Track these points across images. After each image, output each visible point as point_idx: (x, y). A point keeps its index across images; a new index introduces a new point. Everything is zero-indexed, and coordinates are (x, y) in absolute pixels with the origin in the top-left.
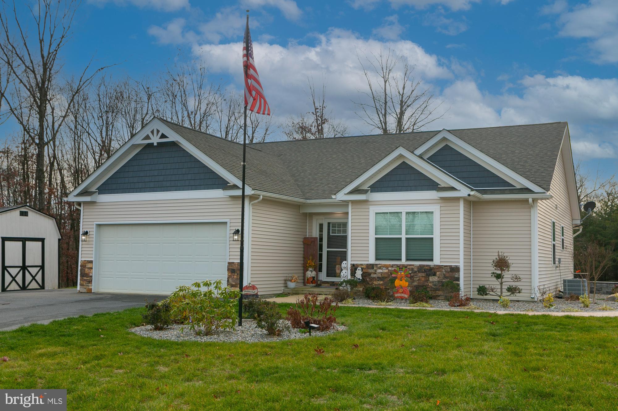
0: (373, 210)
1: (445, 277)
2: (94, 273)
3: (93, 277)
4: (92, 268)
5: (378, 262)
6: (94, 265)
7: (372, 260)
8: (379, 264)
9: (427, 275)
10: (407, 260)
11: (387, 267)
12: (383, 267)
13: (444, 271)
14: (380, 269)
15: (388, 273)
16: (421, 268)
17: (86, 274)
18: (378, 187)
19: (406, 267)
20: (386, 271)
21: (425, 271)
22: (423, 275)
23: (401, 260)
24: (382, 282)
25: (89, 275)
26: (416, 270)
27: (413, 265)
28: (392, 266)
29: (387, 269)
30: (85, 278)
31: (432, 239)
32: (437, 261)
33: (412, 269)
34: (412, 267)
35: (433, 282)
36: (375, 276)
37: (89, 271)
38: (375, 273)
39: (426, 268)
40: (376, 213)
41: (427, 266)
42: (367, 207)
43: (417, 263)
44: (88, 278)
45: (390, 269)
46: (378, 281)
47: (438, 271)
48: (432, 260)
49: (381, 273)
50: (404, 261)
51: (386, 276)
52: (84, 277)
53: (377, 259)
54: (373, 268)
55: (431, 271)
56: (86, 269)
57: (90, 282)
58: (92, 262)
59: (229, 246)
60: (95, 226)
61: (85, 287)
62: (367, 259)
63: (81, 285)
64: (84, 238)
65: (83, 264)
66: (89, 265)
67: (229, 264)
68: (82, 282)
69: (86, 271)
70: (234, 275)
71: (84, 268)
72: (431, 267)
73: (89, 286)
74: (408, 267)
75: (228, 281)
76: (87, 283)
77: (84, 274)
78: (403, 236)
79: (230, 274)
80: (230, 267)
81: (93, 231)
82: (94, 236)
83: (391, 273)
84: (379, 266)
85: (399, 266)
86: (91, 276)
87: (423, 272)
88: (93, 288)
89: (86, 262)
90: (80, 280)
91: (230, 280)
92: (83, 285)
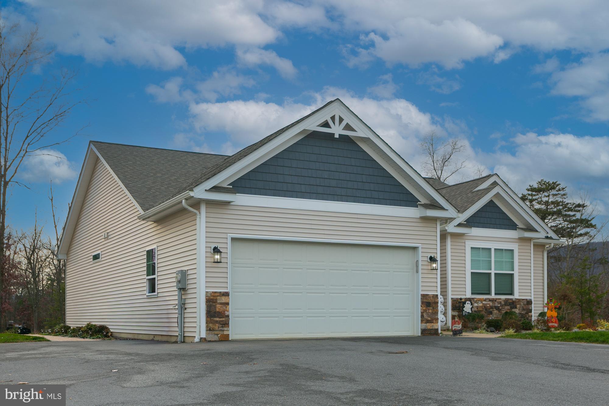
0: (468, 244)
1: (524, 309)
2: (231, 311)
3: (230, 317)
4: (228, 304)
5: (474, 296)
6: (231, 300)
7: (469, 295)
8: (475, 298)
9: (511, 308)
10: (496, 294)
11: (481, 300)
12: (479, 301)
13: (522, 304)
14: (476, 303)
15: (482, 307)
16: (506, 301)
17: (219, 312)
20: (481, 305)
21: (510, 305)
22: (509, 308)
23: (491, 294)
25: (224, 313)
26: (503, 303)
27: (500, 299)
28: (485, 300)
29: (482, 303)
30: (217, 319)
31: (513, 274)
32: (517, 295)
33: (500, 303)
34: (500, 300)
37: (224, 307)
39: (510, 301)
40: (471, 248)
41: (511, 299)
43: (503, 297)
44: (221, 319)
45: (484, 302)
47: (518, 304)
48: (512, 294)
49: (477, 307)
50: (493, 296)
51: (481, 309)
52: (215, 317)
53: (472, 294)
55: (513, 304)
56: (218, 306)
57: (226, 324)
58: (227, 294)
59: (421, 275)
60: (229, 241)
61: (216, 333)
62: (464, 293)
63: (210, 330)
64: (217, 257)
65: (212, 298)
66: (223, 299)
67: (423, 296)
68: (211, 325)
69: (219, 308)
70: (429, 310)
71: (214, 304)
72: (514, 300)
73: (223, 330)
74: (497, 301)
75: (422, 316)
76: (221, 326)
77: (215, 312)
78: (493, 272)
79: (424, 308)
80: (425, 300)
81: (227, 248)
82: (229, 256)
83: (485, 307)
84: (475, 300)
85: (490, 300)
86: (228, 316)
87: (508, 305)
88: (230, 333)
89: (216, 294)
90: (207, 323)
91: (425, 315)
92: (213, 330)
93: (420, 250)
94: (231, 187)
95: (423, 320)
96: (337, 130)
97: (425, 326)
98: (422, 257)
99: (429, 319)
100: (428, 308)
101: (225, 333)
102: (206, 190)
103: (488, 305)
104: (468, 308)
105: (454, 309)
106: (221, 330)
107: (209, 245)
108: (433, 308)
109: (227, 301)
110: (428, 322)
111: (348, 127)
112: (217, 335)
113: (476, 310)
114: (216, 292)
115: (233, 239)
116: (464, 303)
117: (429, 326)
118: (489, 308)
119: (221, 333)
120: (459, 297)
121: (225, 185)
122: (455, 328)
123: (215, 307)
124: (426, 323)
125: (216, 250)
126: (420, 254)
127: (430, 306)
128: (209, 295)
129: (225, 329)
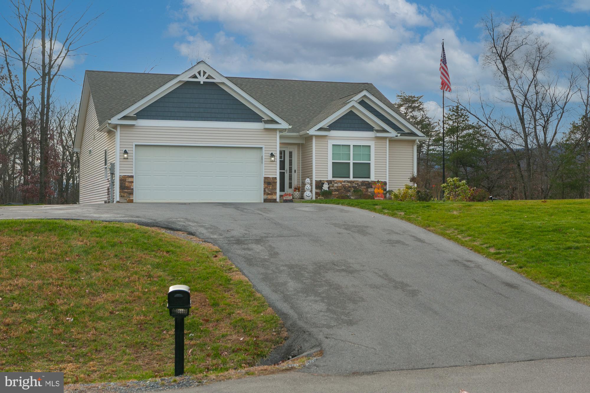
0: (331, 143)
2: (135, 186)
3: (134, 190)
4: (133, 182)
5: (334, 179)
6: (134, 180)
7: (330, 178)
8: (335, 180)
9: (367, 187)
10: (354, 177)
11: (341, 182)
12: (338, 182)
14: (336, 184)
15: (342, 186)
16: (363, 183)
17: (127, 187)
18: (333, 126)
19: (353, 182)
20: (340, 185)
21: (366, 185)
22: (365, 187)
23: (349, 177)
24: (337, 193)
25: (130, 187)
26: (360, 184)
27: (358, 181)
28: (344, 182)
29: (341, 183)
30: (126, 191)
31: (369, 164)
32: (373, 178)
33: (358, 184)
34: (357, 182)
35: (371, 192)
36: (333, 188)
37: (130, 184)
38: (333, 187)
39: (367, 183)
40: (333, 145)
41: (367, 181)
42: (326, 140)
43: (361, 180)
44: (129, 191)
45: (343, 183)
46: (335, 192)
47: (374, 185)
48: (369, 178)
49: (337, 187)
50: (351, 179)
51: (340, 188)
52: (125, 189)
53: (333, 177)
54: (331, 183)
55: (369, 185)
57: (132, 193)
58: (132, 177)
59: (264, 165)
60: (134, 146)
61: (125, 198)
62: (326, 177)
63: (122, 197)
64: (126, 156)
65: (123, 178)
66: (130, 180)
67: (265, 178)
68: (122, 194)
69: (127, 184)
70: (269, 187)
71: (124, 182)
72: (370, 182)
73: (130, 197)
74: (355, 182)
75: (265, 191)
76: (128, 194)
77: (125, 187)
78: (351, 162)
79: (266, 186)
80: (266, 181)
81: (132, 151)
82: (134, 155)
83: (344, 187)
84: (335, 181)
85: (348, 182)
86: (133, 189)
87: (364, 186)
88: (134, 198)
89: (126, 177)
90: (120, 193)
91: (266, 190)
92: (124, 197)
93: (264, 149)
94: (136, 116)
95: (265, 193)
96: (202, 79)
97: (266, 197)
98: (265, 154)
99: (270, 192)
100: (269, 186)
101: (131, 198)
102: (118, 119)
103: (347, 185)
104: (326, 187)
105: (316, 188)
106: (128, 197)
107: (122, 149)
108: (273, 186)
109: (132, 181)
110: (268, 194)
111: (209, 77)
112: (126, 199)
113: (336, 189)
114: (125, 176)
115: (136, 145)
116: (323, 183)
117: (269, 197)
118: (348, 187)
119: (129, 198)
120: (320, 180)
121: (132, 115)
122: (286, 198)
123: (125, 184)
124: (267, 195)
125: (126, 152)
126: (264, 152)
127: (270, 185)
128: (121, 177)
129: (131, 196)
